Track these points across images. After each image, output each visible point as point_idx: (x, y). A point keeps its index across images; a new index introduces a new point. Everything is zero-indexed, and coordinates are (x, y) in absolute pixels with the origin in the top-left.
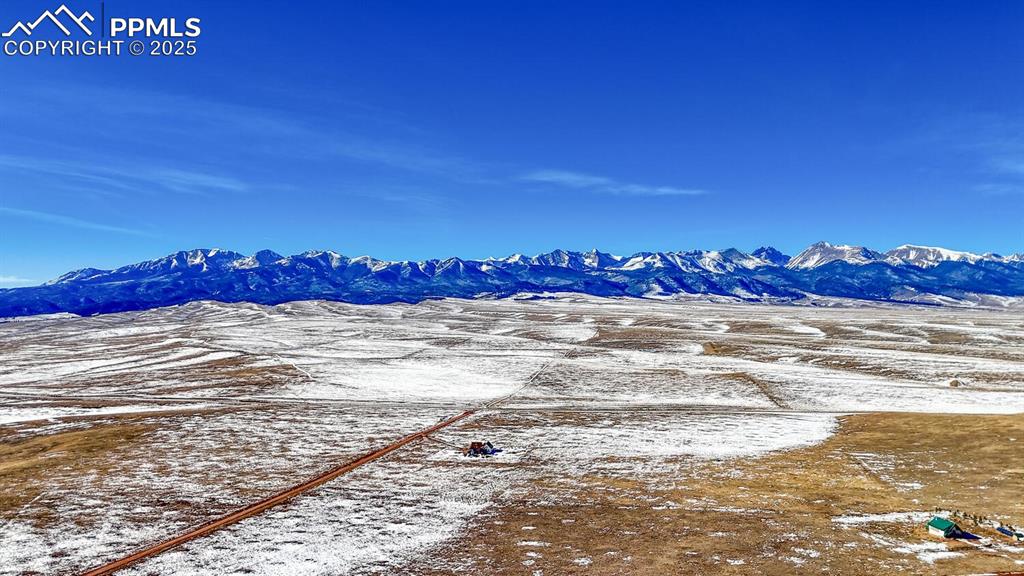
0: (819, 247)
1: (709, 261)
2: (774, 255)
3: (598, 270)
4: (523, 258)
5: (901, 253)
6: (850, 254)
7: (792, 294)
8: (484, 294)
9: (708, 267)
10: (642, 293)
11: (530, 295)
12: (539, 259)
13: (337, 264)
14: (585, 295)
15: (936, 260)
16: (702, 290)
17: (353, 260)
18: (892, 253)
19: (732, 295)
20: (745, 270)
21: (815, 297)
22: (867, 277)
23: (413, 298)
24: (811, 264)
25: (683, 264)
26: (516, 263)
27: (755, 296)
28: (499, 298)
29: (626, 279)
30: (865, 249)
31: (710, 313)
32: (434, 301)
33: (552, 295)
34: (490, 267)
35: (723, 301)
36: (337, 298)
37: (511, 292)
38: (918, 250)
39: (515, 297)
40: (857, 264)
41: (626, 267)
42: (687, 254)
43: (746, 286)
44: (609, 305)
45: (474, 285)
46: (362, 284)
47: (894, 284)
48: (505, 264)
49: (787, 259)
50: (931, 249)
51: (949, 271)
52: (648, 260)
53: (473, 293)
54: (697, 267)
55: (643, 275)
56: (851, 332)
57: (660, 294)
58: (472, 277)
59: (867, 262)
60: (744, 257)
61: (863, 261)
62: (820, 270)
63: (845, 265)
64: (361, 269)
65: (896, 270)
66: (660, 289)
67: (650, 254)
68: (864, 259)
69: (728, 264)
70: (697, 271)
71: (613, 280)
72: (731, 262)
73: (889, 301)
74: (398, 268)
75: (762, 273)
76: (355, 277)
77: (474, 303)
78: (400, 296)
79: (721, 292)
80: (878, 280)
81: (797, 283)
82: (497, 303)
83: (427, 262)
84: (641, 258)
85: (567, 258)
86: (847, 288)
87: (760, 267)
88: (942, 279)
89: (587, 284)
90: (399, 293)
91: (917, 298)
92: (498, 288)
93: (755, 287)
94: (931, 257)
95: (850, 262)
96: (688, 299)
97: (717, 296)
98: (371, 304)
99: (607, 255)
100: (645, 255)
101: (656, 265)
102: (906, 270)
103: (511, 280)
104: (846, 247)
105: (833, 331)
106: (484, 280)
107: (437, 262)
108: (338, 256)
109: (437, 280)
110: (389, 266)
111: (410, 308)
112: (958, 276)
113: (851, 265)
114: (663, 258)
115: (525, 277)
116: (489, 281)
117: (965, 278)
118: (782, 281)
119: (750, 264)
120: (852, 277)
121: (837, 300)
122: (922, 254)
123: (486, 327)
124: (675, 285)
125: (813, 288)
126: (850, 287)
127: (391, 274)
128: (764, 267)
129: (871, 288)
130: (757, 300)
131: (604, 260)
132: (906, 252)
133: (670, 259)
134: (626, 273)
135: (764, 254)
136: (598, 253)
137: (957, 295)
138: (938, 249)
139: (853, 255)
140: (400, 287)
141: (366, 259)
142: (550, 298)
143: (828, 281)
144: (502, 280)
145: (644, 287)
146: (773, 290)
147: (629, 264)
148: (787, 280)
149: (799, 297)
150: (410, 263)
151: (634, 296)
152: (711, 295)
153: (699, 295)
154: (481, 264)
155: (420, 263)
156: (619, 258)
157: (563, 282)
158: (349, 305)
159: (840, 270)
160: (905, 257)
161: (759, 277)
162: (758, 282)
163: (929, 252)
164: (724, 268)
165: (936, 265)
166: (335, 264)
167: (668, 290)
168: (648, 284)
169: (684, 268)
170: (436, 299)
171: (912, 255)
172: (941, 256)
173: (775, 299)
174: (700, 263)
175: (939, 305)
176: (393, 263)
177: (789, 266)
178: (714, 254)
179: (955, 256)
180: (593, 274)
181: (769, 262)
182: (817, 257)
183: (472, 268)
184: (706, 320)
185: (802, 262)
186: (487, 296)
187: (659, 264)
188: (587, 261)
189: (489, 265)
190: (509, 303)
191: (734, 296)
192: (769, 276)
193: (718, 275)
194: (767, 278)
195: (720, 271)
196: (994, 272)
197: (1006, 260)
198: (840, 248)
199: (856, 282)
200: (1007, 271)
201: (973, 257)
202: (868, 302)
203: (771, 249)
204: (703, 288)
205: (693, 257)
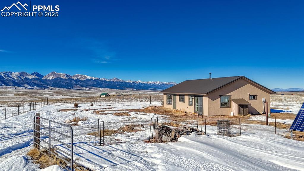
0: (53, 73)
1: (15, 75)
2: (38, 75)
6: (62, 75)
7: (44, 87)
9: (14, 77)
18: (74, 76)
19: (23, 87)
20: (28, 79)
21: (52, 88)
22: (67, 82)
24: (50, 78)
25: (4, 76)
27: (32, 87)
35: (20, 88)
38: (80, 76)
40: (64, 79)
42: (6, 73)
43: (29, 84)
47: (74, 84)
49: (42, 76)
50: (84, 75)
51: (88, 81)
59: (67, 78)
60: (28, 75)
61: (66, 78)
62: (53, 80)
63: (61, 79)
65: (75, 81)
68: (66, 77)
69: (22, 77)
70: (10, 78)
72: (23, 76)
73: (73, 89)
75: (34, 80)
79: (19, 86)
80: (70, 83)
81: (46, 84)
86: (61, 85)
87: (33, 78)
88: (86, 83)
91: (80, 88)
93: (31, 84)
94: (84, 78)
95: (63, 78)
96: (7, 88)
97: (18, 87)
102: (77, 81)
104: (61, 74)
112: (90, 83)
113: (63, 79)
117: (92, 83)
118: (41, 83)
119: (30, 77)
120: (63, 82)
121: (59, 89)
122: (82, 77)
124: (1, 83)
125: (51, 85)
128: (35, 78)
129: (68, 86)
130: (32, 88)
132: (78, 76)
135: (35, 74)
137: (90, 88)
138: (86, 76)
139: (63, 76)
143: (56, 83)
146: (38, 86)
148: (42, 83)
149: (46, 88)
152: (15, 87)
153: (11, 87)
159: (59, 80)
160: (77, 77)
162: (33, 83)
163: (83, 76)
165: (85, 80)
171: (79, 77)
172: (86, 77)
173: (39, 88)
174: (11, 76)
175: (85, 90)
177: (44, 78)
178: (17, 73)
179: (90, 78)
181: (37, 77)
182: (52, 76)
191: (25, 87)
192: (37, 81)
193: (18, 80)
194: (36, 82)
195: (19, 79)
196: (98, 82)
197: (101, 79)
198: (60, 74)
199: (64, 84)
200: (101, 82)
201: (94, 78)
202: (67, 89)
203: (38, 73)
204: (12, 84)
205: (8, 74)
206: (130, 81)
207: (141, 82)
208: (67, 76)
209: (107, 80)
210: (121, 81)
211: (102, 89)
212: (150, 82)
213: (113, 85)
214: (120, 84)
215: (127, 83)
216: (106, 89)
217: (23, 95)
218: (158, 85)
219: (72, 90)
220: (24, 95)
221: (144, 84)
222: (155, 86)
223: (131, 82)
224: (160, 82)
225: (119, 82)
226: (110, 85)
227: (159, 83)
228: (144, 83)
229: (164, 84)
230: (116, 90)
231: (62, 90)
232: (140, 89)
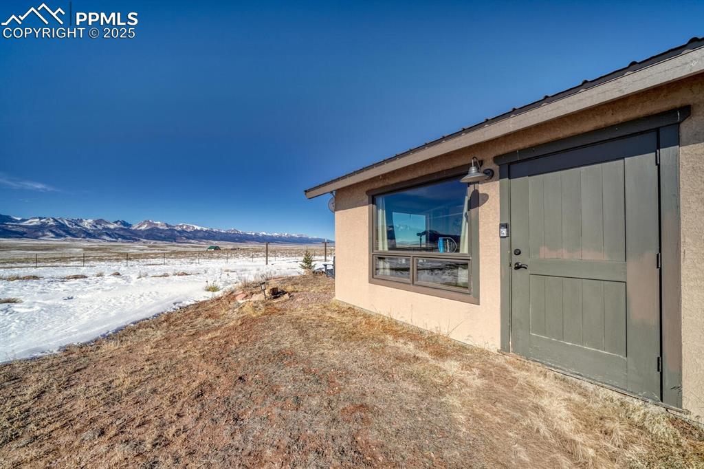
0: (147, 222)
1: (87, 224)
2: (124, 223)
5: (180, 226)
6: (160, 224)
7: (133, 239)
9: (86, 226)
10: (38, 237)
18: (177, 226)
19: (101, 239)
20: (109, 229)
21: (145, 240)
22: (167, 234)
24: (143, 228)
25: (70, 224)
27: (114, 240)
29: (25, 230)
35: (95, 241)
38: (186, 225)
40: (163, 229)
41: (25, 224)
42: (73, 220)
43: (109, 235)
47: (177, 236)
49: (130, 225)
50: (191, 226)
51: (197, 233)
52: (43, 221)
54: (79, 226)
55: (39, 228)
57: (52, 237)
59: (167, 229)
60: (108, 223)
61: (165, 228)
62: (147, 230)
63: (158, 229)
65: (178, 232)
67: (45, 218)
69: (98, 226)
70: (79, 228)
71: (13, 229)
72: (101, 225)
73: (176, 242)
79: (94, 237)
80: (172, 235)
81: (136, 235)
84: (38, 220)
86: (158, 237)
87: (117, 228)
88: (195, 235)
91: (186, 241)
93: (114, 236)
94: (191, 228)
95: (161, 228)
96: (73, 241)
97: (92, 239)
100: (42, 218)
101: (50, 224)
102: (182, 232)
112: (200, 235)
114: (55, 220)
117: (202, 235)
118: (129, 234)
119: (112, 227)
120: (161, 233)
121: (155, 241)
122: (188, 227)
124: (64, 233)
125: (144, 237)
126: (160, 237)
128: (119, 228)
129: (169, 238)
132: (182, 226)
133: (60, 221)
134: (25, 227)
135: (119, 223)
137: (199, 240)
138: (193, 226)
139: (162, 226)
143: (151, 234)
145: (40, 234)
146: (124, 237)
147: (27, 222)
148: (131, 234)
149: (136, 240)
151: (32, 238)
152: (88, 239)
153: (80, 238)
156: (18, 219)
159: (156, 231)
160: (182, 228)
161: (117, 232)
164: (96, 227)
165: (193, 231)
167: (58, 236)
168: (43, 232)
169: (70, 226)
171: (184, 227)
172: (194, 228)
173: (125, 241)
174: (81, 224)
175: (194, 243)
177: (133, 228)
178: (90, 221)
179: (199, 228)
181: (122, 226)
182: (146, 226)
185: (139, 227)
187: (52, 223)
193: (92, 230)
194: (121, 233)
195: (94, 228)
196: (211, 234)
197: (214, 230)
198: (156, 223)
199: (163, 235)
200: (215, 234)
201: (205, 229)
202: (167, 242)
203: (123, 221)
204: (83, 235)
205: (77, 222)
207: (264, 233)
208: (167, 226)
209: (223, 232)
210: (240, 232)
211: (216, 242)
212: (276, 234)
213: (230, 237)
215: (248, 235)
217: (97, 250)
218: (286, 237)
219: (174, 243)
220: (100, 249)
222: (282, 239)
223: (253, 234)
224: (288, 234)
225: (238, 234)
226: (226, 237)
228: (270, 235)
229: (292, 237)
231: (160, 243)
232: (264, 243)
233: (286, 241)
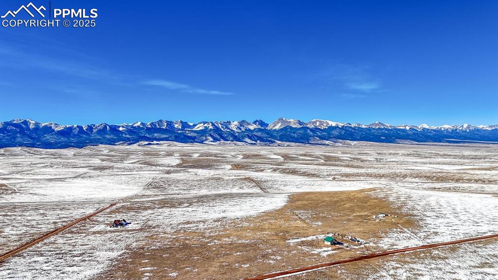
0: (281, 120)
1: (234, 126)
2: (262, 123)
3: (182, 130)
4: (142, 124)
6: (293, 123)
7: (269, 141)
8: (121, 142)
9: (233, 129)
10: (203, 141)
11: (147, 143)
12: (152, 124)
13: (33, 127)
14: (175, 143)
15: (327, 126)
16: (231, 139)
17: (43, 125)
20: (250, 130)
21: (279, 142)
22: (300, 133)
23: (80, 145)
24: (277, 127)
25: (222, 127)
26: (138, 126)
27: (254, 142)
28: (129, 144)
29: (195, 135)
30: (299, 121)
31: (234, 150)
32: (92, 147)
33: (158, 142)
34: (124, 129)
35: (240, 144)
36: (33, 146)
37: (135, 141)
38: (320, 121)
39: (138, 144)
40: (296, 128)
41: (195, 129)
42: (224, 122)
43: (250, 138)
44: (187, 147)
45: (115, 137)
46: (48, 137)
47: (311, 136)
48: (132, 127)
49: (267, 125)
50: (325, 121)
51: (332, 131)
52: (206, 125)
53: (115, 142)
54: (229, 129)
55: (204, 132)
56: (294, 157)
57: (212, 141)
58: (114, 134)
59: (300, 127)
60: (249, 124)
62: (281, 130)
63: (291, 128)
64: (48, 130)
65: (311, 130)
66: (211, 139)
67: (207, 122)
68: (299, 125)
69: (242, 128)
70: (228, 130)
71: (189, 135)
72: (244, 126)
73: (309, 143)
74: (71, 129)
75: (257, 132)
76: (44, 134)
77: (116, 147)
78: (72, 144)
79: (239, 140)
80: (304, 134)
81: (272, 136)
82: (128, 147)
83: (88, 126)
84: (202, 124)
85: (165, 124)
86: (292, 138)
87: (256, 129)
88: (329, 134)
89: (176, 137)
90: (72, 142)
91: (319, 142)
92: (129, 139)
93: (254, 138)
94: (325, 125)
95: (293, 126)
96: (224, 144)
97: (238, 142)
98: (55, 148)
99: (186, 123)
100: (204, 123)
101: (210, 128)
102: (315, 130)
103: (135, 135)
104: (292, 120)
105: (286, 157)
106: (121, 135)
107: (94, 126)
108: (33, 122)
109: (94, 136)
110: (66, 128)
111: (78, 150)
112: (335, 133)
113: (294, 128)
114: (213, 125)
115: (143, 133)
116: (124, 136)
117: (338, 133)
118: (266, 135)
119: (252, 127)
120: (294, 133)
121: (288, 143)
122: (321, 123)
123: (122, 160)
124: (218, 137)
125: (278, 138)
126: (293, 138)
127: (67, 132)
128: (258, 129)
129: (302, 138)
130: (255, 144)
131: (185, 125)
132: (315, 122)
133: (216, 125)
134: (195, 132)
135: (258, 123)
136: (181, 122)
137: (335, 141)
138: (328, 121)
139: (294, 124)
140: (72, 139)
141: (51, 124)
142: (157, 144)
143: (285, 135)
144: (130, 135)
145: (204, 138)
146: (261, 139)
147: (196, 127)
148: (267, 135)
149: (272, 142)
150: (78, 126)
151: (199, 143)
152: (235, 142)
153: (230, 142)
154: (119, 127)
155: (84, 126)
156: (192, 124)
157: (164, 136)
158: (41, 149)
159: (289, 130)
160: (315, 124)
161: (255, 133)
162: (255, 136)
164: (240, 129)
165: (327, 128)
166: (32, 126)
167: (215, 140)
168: (206, 137)
169: (222, 129)
170: (94, 145)
171: (318, 124)
172: (329, 124)
173: (263, 143)
174: (230, 127)
175: (328, 145)
176: (68, 126)
177: (268, 128)
178: (236, 123)
179: (334, 124)
180: (179, 132)
181: (259, 127)
182: (280, 124)
183: (114, 129)
184: (233, 153)
186: (123, 144)
187: (211, 127)
188: (176, 126)
189: (123, 127)
190: (135, 147)
191: (245, 142)
192: (260, 133)
193: (238, 132)
194: (259, 134)
196: (349, 131)
197: (353, 126)
198: (289, 120)
199: (296, 135)
200: (353, 131)
201: (341, 125)
202: (300, 144)
203: (261, 121)
204: (231, 138)
205: (227, 124)
206: (405, 126)
207: (426, 126)
209: (364, 127)
210: (387, 126)
211: (355, 142)
212: (447, 126)
213: (373, 135)
214: (387, 132)
215: (399, 130)
216: (360, 142)
218: (466, 131)
219: (307, 145)
221: (434, 130)
222: (458, 135)
223: (408, 128)
224: (469, 125)
225: (384, 129)
226: (368, 135)
227: (467, 127)
228: (434, 128)
229: (478, 130)
230: (378, 143)
232: (425, 141)
233: (466, 138)
